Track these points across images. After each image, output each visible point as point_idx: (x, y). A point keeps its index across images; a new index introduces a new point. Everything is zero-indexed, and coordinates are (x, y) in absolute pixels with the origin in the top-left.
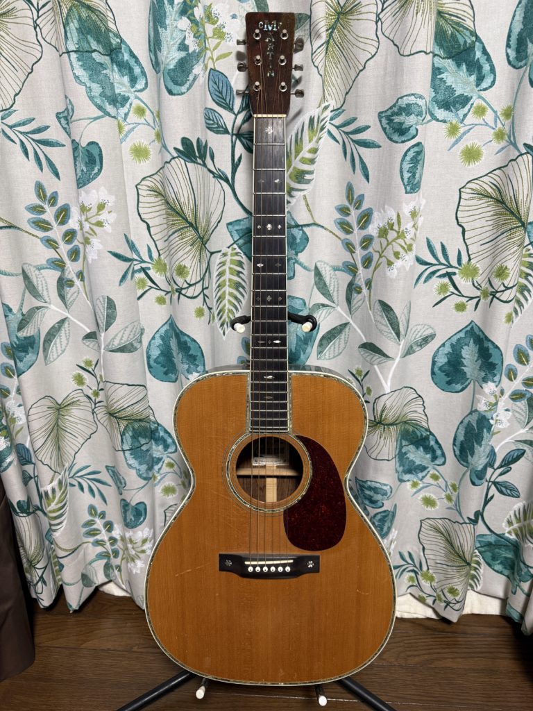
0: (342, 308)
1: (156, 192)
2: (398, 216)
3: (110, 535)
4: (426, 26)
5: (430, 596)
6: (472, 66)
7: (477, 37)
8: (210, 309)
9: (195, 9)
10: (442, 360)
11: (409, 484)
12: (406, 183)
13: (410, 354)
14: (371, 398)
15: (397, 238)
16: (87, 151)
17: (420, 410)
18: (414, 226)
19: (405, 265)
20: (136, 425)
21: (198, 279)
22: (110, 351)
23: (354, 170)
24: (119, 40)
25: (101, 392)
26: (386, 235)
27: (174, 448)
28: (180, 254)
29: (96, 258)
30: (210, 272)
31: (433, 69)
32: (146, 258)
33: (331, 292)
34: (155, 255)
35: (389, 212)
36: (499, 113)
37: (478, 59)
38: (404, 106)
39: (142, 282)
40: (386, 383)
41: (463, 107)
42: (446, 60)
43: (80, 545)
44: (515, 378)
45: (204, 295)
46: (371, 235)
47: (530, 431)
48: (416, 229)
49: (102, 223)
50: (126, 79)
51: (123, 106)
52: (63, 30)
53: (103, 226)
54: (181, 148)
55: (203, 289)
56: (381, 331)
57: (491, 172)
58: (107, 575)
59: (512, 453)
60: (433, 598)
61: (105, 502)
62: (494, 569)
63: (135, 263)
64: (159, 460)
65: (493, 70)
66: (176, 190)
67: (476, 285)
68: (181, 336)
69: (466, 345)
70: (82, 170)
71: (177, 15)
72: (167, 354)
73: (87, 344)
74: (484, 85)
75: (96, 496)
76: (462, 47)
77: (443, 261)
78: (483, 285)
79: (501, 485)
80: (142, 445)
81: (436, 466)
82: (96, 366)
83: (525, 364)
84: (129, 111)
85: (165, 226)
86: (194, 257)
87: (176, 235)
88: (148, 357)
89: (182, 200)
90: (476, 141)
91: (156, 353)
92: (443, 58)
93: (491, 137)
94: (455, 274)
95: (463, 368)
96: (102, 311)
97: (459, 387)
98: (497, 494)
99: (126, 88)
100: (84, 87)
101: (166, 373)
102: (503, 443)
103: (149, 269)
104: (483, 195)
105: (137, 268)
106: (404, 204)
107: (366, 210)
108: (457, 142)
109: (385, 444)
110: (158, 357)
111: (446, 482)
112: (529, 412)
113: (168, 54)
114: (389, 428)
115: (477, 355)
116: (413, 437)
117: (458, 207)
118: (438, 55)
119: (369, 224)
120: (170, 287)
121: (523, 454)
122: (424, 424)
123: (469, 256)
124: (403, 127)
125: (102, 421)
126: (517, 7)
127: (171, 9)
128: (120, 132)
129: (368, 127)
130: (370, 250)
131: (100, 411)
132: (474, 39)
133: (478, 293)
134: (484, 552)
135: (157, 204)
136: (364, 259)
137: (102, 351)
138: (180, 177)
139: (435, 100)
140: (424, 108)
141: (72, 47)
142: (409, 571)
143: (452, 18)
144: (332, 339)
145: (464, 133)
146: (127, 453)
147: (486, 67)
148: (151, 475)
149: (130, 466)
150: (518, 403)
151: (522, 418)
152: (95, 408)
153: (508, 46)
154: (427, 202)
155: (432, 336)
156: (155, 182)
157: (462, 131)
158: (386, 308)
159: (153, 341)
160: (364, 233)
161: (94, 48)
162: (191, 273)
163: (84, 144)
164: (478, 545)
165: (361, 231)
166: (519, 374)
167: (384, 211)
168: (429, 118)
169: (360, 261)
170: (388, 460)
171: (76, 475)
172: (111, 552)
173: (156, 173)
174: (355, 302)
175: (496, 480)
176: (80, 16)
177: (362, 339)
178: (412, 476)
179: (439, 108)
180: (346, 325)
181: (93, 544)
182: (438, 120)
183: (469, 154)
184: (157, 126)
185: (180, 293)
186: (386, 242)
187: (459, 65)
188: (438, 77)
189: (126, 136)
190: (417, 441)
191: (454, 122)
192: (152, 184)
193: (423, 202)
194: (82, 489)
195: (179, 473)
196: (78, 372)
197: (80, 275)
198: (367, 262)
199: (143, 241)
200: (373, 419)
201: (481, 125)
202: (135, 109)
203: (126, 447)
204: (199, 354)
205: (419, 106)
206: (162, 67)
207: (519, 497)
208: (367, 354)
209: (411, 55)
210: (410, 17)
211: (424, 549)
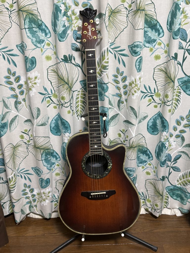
0: (116, 109)
1: (54, 71)
2: (135, 79)
3: (32, 194)
4: (142, 21)
5: (150, 208)
6: (156, 30)
7: (157, 21)
8: (73, 111)
9: (68, 13)
10: (150, 124)
11: (141, 167)
12: (137, 69)
13: (140, 123)
14: (128, 139)
15: (135, 86)
16: (31, 60)
17: (144, 141)
18: (140, 82)
19: (138, 94)
20: (46, 151)
21: (69, 101)
22: (38, 126)
23: (120, 63)
24: (41, 22)
25: (31, 141)
26: (132, 85)
27: (59, 159)
28: (63, 93)
29: (34, 95)
30: (73, 98)
31: (144, 32)
32: (50, 93)
33: (112, 103)
34: (53, 92)
35: (132, 78)
36: (165, 45)
37: (158, 28)
38: (136, 45)
39: (48, 101)
40: (134, 134)
41: (154, 43)
42: (148, 29)
43: (21, 199)
44: (176, 130)
45: (71, 106)
46: (126, 85)
47: (183, 148)
48: (141, 83)
49: (36, 83)
50: (44, 34)
51: (42, 43)
52: (24, 22)
53: (36, 84)
54: (63, 58)
55: (70, 104)
56: (131, 116)
57: (164, 63)
58: (30, 210)
59: (177, 156)
60: (151, 209)
61: (31, 181)
62: (173, 199)
63: (46, 95)
64: (54, 163)
65: (163, 31)
66: (61, 72)
67: (160, 99)
68: (62, 120)
69: (158, 119)
70: (29, 66)
71: (62, 16)
72: (57, 126)
73: (26, 124)
74: (161, 36)
75: (27, 180)
76: (153, 25)
77: (149, 91)
78: (162, 100)
79: (174, 168)
80: (48, 158)
81: (150, 161)
82: (29, 131)
83: (180, 126)
84: (45, 44)
85: (57, 83)
86: (67, 93)
87: (61, 86)
88: (51, 127)
89: (64, 75)
90: (159, 53)
91: (53, 125)
92: (147, 28)
93: (164, 52)
94: (153, 96)
95: (157, 127)
96: (36, 112)
97: (156, 133)
98: (173, 171)
99: (44, 37)
100: (30, 39)
101: (57, 133)
102: (174, 153)
103: (51, 97)
104: (161, 70)
105: (47, 96)
106: (137, 76)
107: (125, 76)
108: (152, 53)
109: (134, 154)
110: (54, 127)
111: (153, 166)
112: (182, 141)
113: (59, 28)
114: (135, 149)
115: (161, 123)
116: (142, 151)
117: (154, 74)
118: (146, 27)
119: (126, 81)
120: (59, 103)
121: (181, 156)
122: (145, 146)
123: (158, 90)
124: (136, 51)
125: (31, 151)
126: (169, 13)
127: (60, 15)
128: (42, 52)
129: (125, 50)
130: (127, 89)
131: (31, 147)
132: (157, 22)
133: (161, 102)
134: (170, 192)
135: (54, 75)
136: (124, 92)
137: (35, 126)
138: (63, 67)
139: (145, 41)
140: (142, 45)
141: (26, 27)
142: (142, 199)
143: (150, 16)
144: (113, 119)
145: (155, 51)
146: (43, 161)
147: (161, 31)
148: (51, 169)
149: (44, 165)
150: (178, 139)
151: (180, 144)
152: (28, 146)
153: (167, 24)
154: (144, 73)
155: (147, 116)
156: (54, 68)
157: (154, 50)
158: (132, 109)
159: (52, 121)
160: (124, 84)
161: (33, 27)
162: (66, 99)
163: (30, 57)
164: (167, 190)
165: (123, 83)
166: (178, 129)
167: (131, 78)
168: (144, 47)
169: (123, 93)
170: (135, 159)
171: (20, 172)
172: (32, 201)
173: (54, 65)
174: (121, 106)
175: (172, 166)
176: (29, 17)
177: (124, 119)
178: (142, 164)
179: (147, 43)
180: (118, 114)
181: (25, 198)
182: (146, 47)
183: (157, 57)
184: (55, 50)
185: (62, 105)
186: (131, 87)
187: (152, 30)
188: (146, 34)
189: (44, 53)
190: (143, 152)
191: (151, 47)
192: (53, 69)
193: (143, 73)
194: (22, 177)
195: (61, 168)
196: (21, 134)
197: (24, 100)
198: (125, 93)
199: (49, 88)
200: (129, 146)
201: (160, 48)
202: (47, 44)
203: (43, 159)
204: (69, 126)
205: (141, 45)
206: (57, 33)
207: (180, 171)
208: (126, 124)
209: (138, 30)
210: (137, 18)
211: (147, 191)
